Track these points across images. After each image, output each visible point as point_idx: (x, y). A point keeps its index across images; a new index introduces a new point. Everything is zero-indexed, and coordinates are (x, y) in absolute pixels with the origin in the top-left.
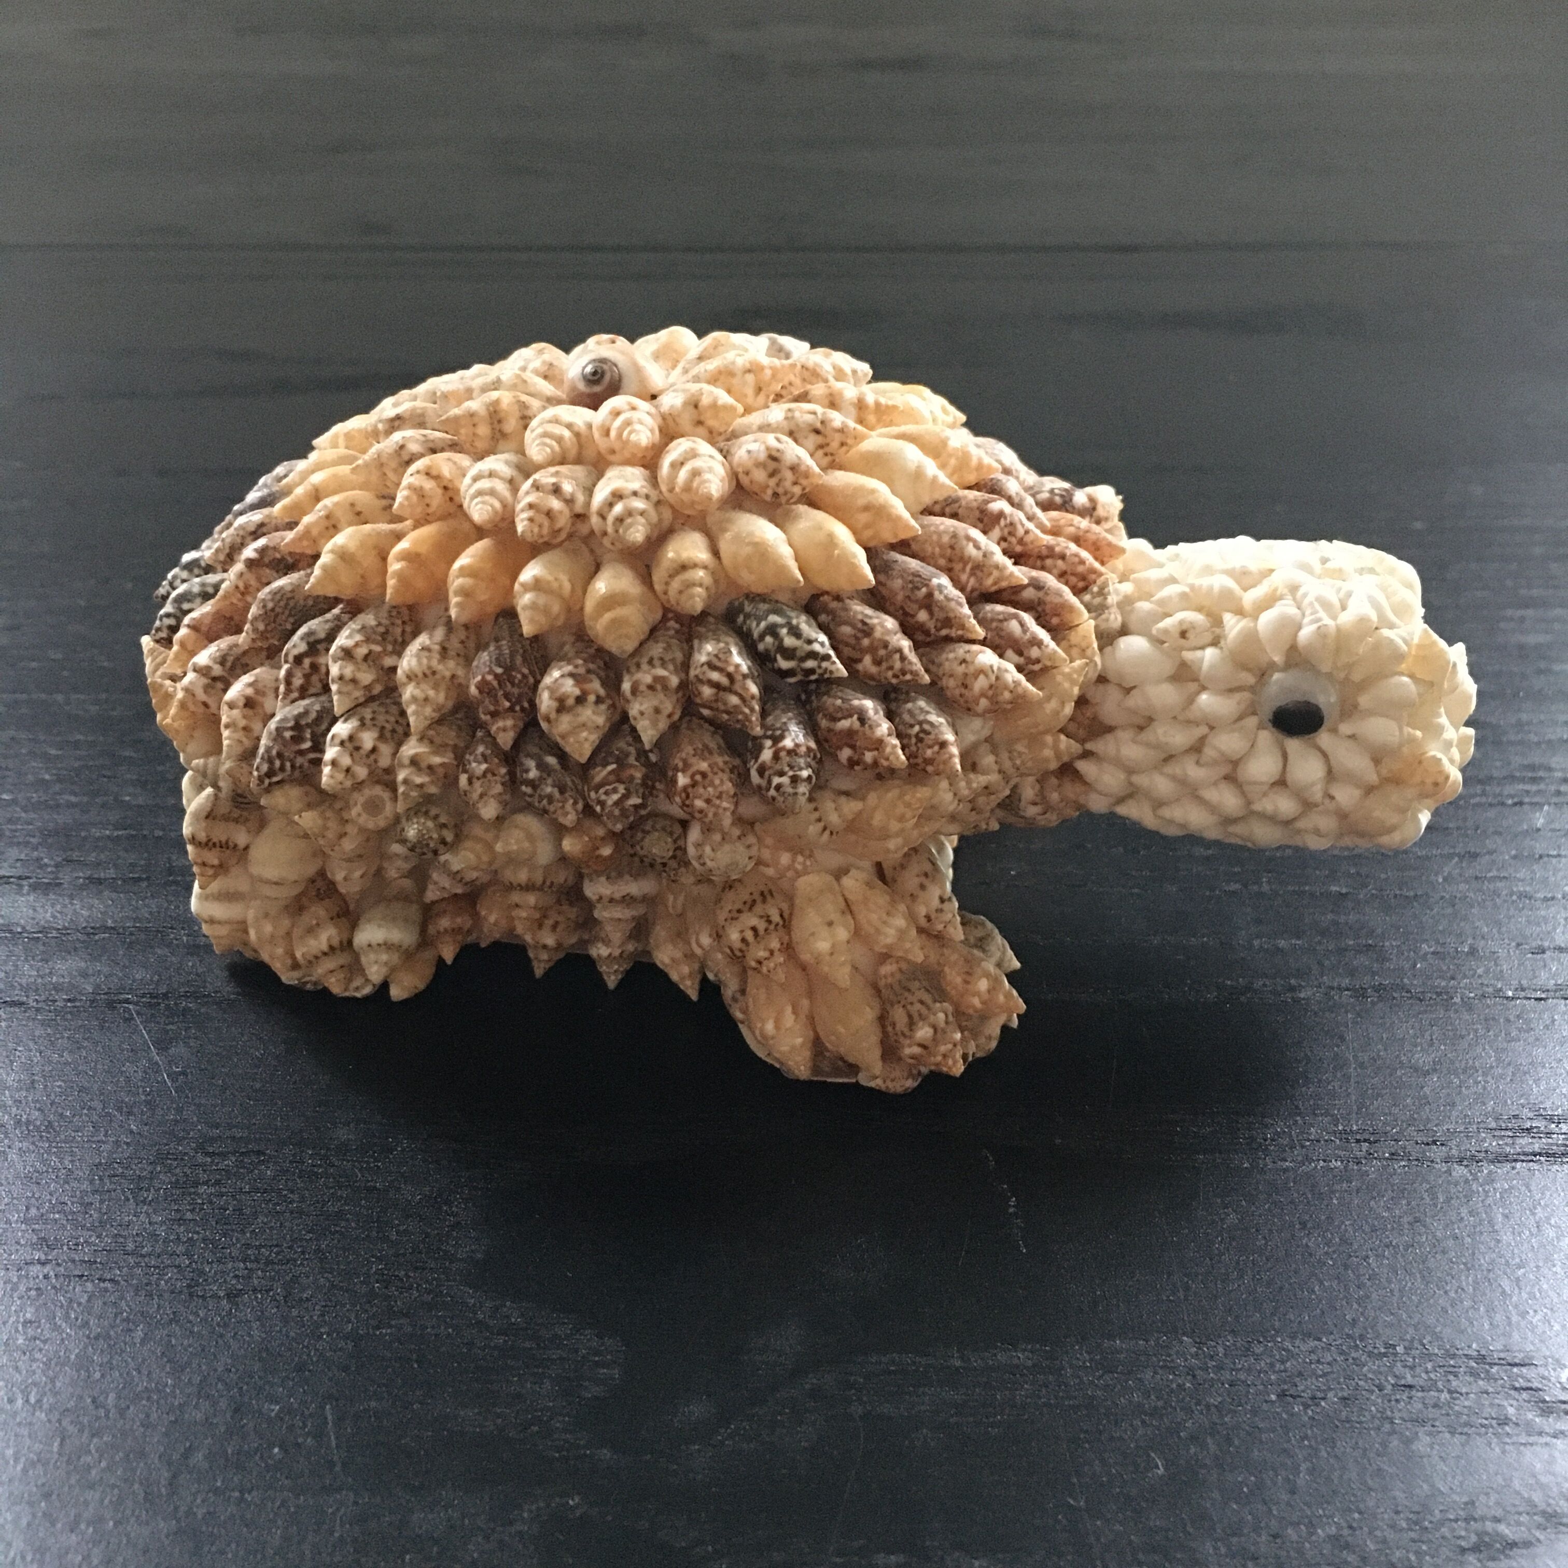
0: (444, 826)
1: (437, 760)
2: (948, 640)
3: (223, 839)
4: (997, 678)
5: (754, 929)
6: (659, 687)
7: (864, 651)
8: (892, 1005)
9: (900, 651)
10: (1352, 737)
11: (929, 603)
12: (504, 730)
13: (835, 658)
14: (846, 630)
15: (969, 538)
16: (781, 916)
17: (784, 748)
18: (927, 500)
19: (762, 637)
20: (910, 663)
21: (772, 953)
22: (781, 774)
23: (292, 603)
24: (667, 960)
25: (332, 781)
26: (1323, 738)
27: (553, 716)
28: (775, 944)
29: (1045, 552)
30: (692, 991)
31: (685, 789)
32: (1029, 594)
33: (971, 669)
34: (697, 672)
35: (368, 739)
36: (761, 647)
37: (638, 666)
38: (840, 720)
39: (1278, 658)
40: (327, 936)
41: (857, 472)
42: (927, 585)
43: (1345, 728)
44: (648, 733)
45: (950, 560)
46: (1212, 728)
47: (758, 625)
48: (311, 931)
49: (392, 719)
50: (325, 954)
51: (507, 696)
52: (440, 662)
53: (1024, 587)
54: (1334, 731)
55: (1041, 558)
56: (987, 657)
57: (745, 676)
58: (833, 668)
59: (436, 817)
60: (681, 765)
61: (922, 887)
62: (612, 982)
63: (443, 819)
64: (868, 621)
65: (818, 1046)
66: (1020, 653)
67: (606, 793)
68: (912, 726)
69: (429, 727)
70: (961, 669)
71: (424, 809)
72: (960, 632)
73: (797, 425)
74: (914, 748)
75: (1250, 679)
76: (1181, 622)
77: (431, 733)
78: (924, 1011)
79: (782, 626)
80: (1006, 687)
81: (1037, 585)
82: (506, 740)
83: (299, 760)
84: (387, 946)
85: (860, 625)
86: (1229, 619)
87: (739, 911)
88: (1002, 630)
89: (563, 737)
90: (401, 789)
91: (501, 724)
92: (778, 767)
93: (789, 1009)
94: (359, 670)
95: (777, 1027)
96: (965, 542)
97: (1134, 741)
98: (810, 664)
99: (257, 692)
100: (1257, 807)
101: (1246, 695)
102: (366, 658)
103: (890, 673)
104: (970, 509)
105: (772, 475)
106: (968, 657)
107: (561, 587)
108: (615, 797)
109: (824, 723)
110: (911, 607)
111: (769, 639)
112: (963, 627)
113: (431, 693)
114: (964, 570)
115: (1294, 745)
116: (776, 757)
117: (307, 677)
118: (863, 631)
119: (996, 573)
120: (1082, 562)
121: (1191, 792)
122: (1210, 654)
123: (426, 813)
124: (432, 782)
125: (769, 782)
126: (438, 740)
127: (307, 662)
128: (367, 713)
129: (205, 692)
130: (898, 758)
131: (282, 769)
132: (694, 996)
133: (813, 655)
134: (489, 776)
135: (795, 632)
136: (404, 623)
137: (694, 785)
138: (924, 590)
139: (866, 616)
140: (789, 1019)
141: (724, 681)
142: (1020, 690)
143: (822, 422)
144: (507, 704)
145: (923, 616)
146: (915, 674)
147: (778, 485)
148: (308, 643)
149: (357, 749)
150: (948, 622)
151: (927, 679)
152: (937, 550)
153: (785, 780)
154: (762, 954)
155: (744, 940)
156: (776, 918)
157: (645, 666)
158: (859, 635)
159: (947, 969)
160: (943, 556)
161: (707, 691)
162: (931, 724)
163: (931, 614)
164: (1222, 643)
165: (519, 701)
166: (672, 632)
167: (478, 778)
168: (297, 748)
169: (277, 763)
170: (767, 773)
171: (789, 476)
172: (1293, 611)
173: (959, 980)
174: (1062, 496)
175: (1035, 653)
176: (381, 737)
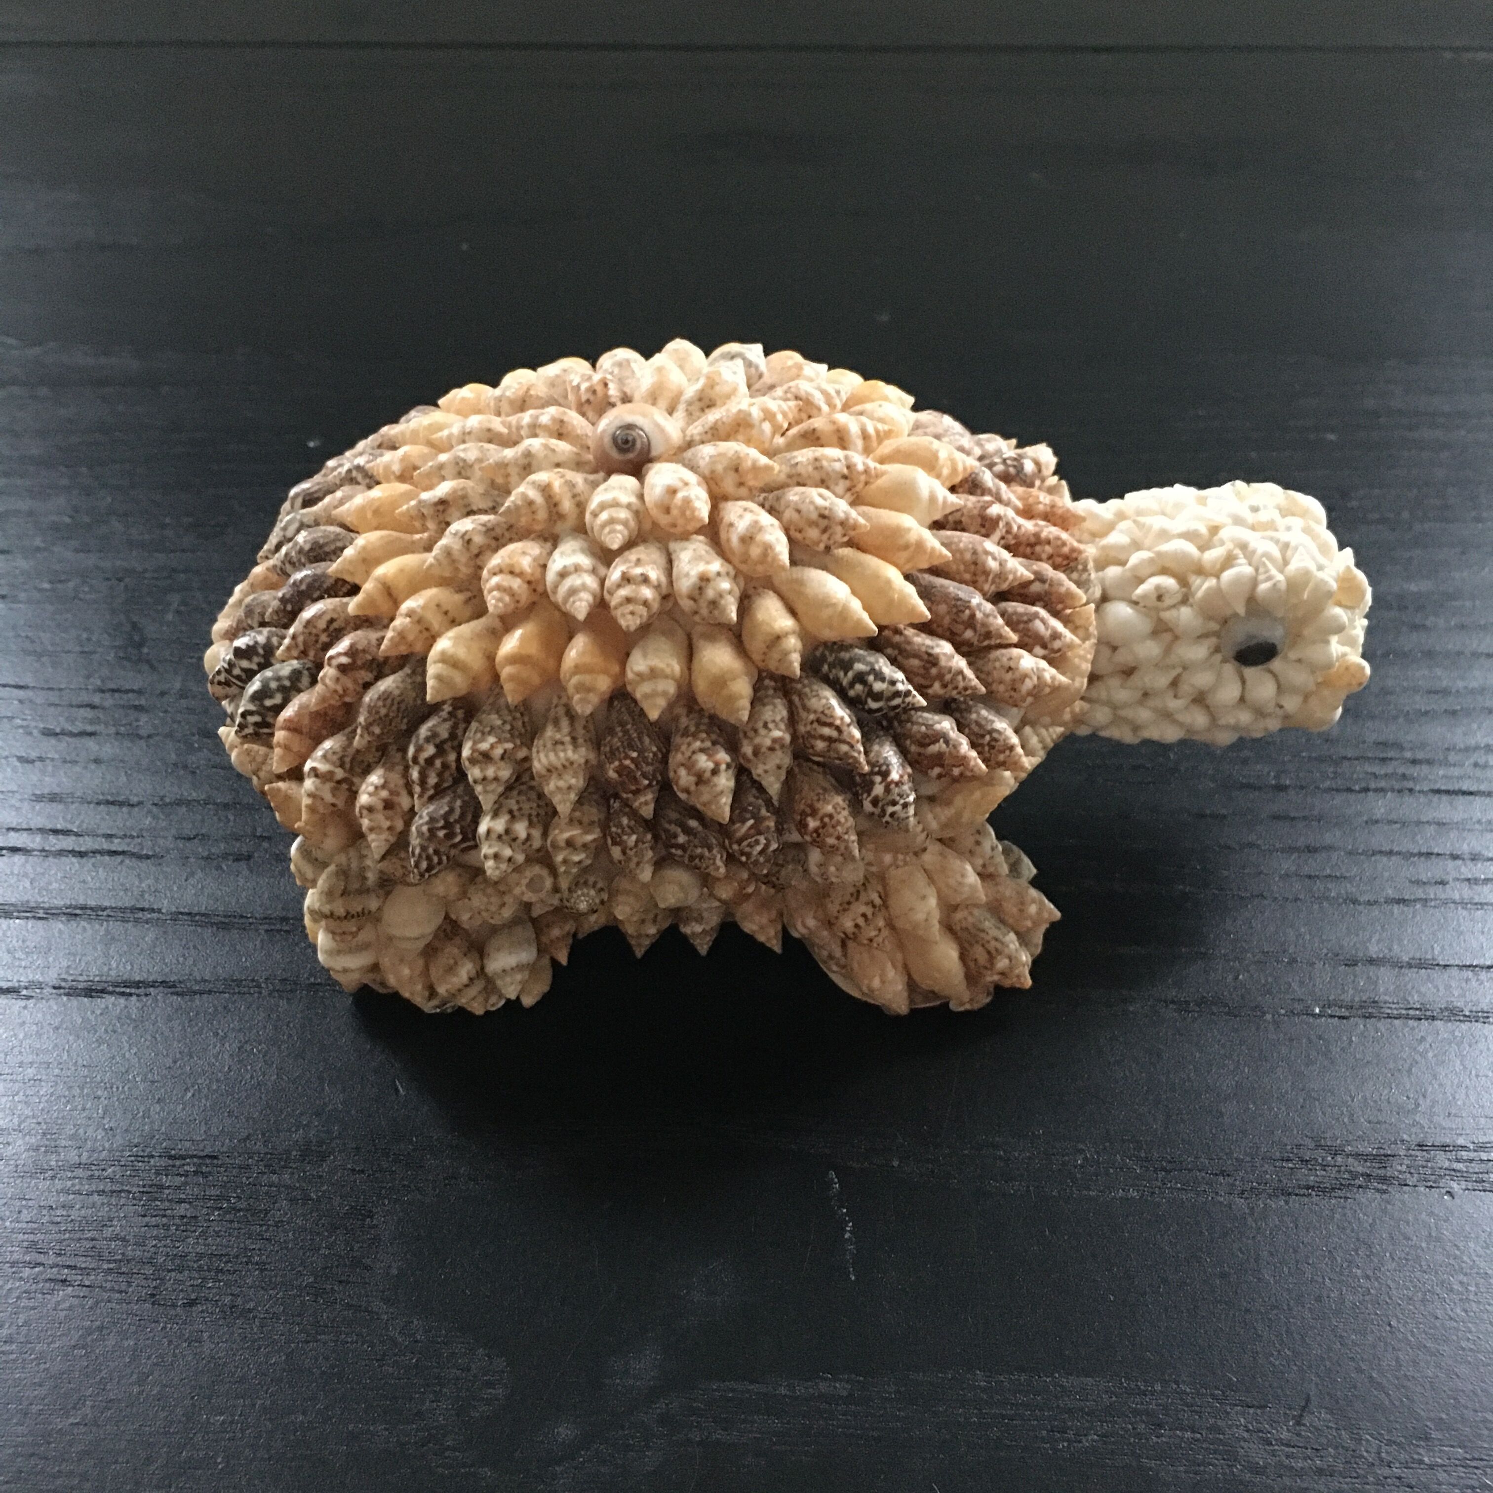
0: (602, 890)
1: (589, 838)
2: (990, 648)
3: (359, 909)
4: (1039, 678)
5: (864, 915)
6: (777, 746)
7: (934, 679)
8: (971, 945)
9: (961, 672)
10: (1299, 661)
11: (971, 622)
12: (646, 803)
13: (914, 692)
14: (915, 662)
15: (987, 553)
16: (880, 897)
17: (892, 781)
18: (938, 516)
19: (852, 685)
20: (970, 680)
21: (880, 930)
22: (894, 803)
23: (403, 706)
24: (755, 927)
25: (497, 873)
26: (1276, 664)
27: (693, 788)
28: (881, 923)
29: (1032, 540)
30: (776, 946)
31: (816, 831)
32: (1036, 587)
33: (1017, 675)
34: (809, 728)
35: (521, 829)
36: (852, 693)
37: (756, 731)
38: (929, 745)
39: (1241, 610)
40: (466, 970)
41: (885, 507)
42: (969, 607)
43: (1293, 655)
44: (774, 786)
45: (975, 574)
46: (1185, 668)
47: (846, 674)
48: (451, 970)
49: (535, 805)
50: (466, 986)
51: (645, 776)
52: (574, 752)
53: (1031, 582)
54: (1285, 658)
55: (1032, 545)
56: (1027, 661)
57: (849, 725)
58: (915, 701)
59: (595, 883)
60: (808, 810)
61: (978, 843)
62: (703, 950)
63: (600, 885)
64: (930, 651)
65: (912, 986)
66: (1044, 646)
67: (750, 845)
68: (983, 736)
69: (573, 810)
70: (1009, 677)
71: (582, 881)
72: (998, 641)
73: (828, 474)
74: (987, 755)
75: (1214, 626)
76: (1158, 588)
77: (577, 814)
78: (999, 945)
79: (869, 673)
80: (1046, 685)
81: (1040, 578)
82: (648, 811)
83: (453, 852)
84: (520, 968)
85: (926, 657)
86: (1196, 581)
87: (849, 903)
88: (1029, 630)
89: (705, 805)
90: (562, 869)
91: (642, 799)
92: (890, 798)
93: (889, 965)
94: (499, 769)
95: (883, 982)
96: (984, 557)
97: (1122, 686)
98: (897, 701)
99: (392, 793)
100: (1222, 722)
101: (1213, 640)
102: (502, 758)
103: (954, 692)
104: (972, 517)
105: (825, 531)
106: (1012, 664)
107: (672, 670)
108: (759, 848)
109: (913, 748)
110: (959, 628)
111: (859, 687)
112: (1001, 636)
113: (573, 781)
114: (987, 581)
115: (1250, 672)
116: (887, 790)
117: (440, 775)
118: (928, 662)
119: (1011, 577)
120: (1064, 544)
121: (1167, 715)
122: (1185, 613)
123: (586, 883)
124: (587, 857)
125: (884, 812)
126: (586, 820)
127: (438, 763)
128: (512, 804)
129: (334, 796)
130: (980, 769)
131: (440, 862)
132: (777, 948)
133: (897, 694)
134: (640, 845)
135: (880, 677)
136: (522, 714)
137: (824, 826)
138: (967, 612)
139: (928, 646)
140: (891, 973)
141: (834, 734)
142: (1057, 683)
143: (848, 467)
144: (646, 782)
145: (969, 634)
146: (975, 688)
147: (829, 539)
148: (437, 746)
149: (515, 840)
150: (988, 635)
151: (983, 690)
152: (962, 567)
153: (898, 808)
154: (873, 933)
155: (857, 926)
156: (878, 901)
157: (763, 732)
158: (928, 665)
159: (1005, 904)
160: (966, 571)
161: (820, 745)
162: (997, 731)
163: (975, 630)
164: (1191, 600)
165: (654, 777)
166: (771, 692)
167: (631, 849)
168: (450, 843)
169: (436, 859)
170: (880, 804)
171: (839, 530)
172: (1248, 570)
173: (1015, 910)
174: (1015, 466)
175: (1057, 644)
176: (531, 825)
